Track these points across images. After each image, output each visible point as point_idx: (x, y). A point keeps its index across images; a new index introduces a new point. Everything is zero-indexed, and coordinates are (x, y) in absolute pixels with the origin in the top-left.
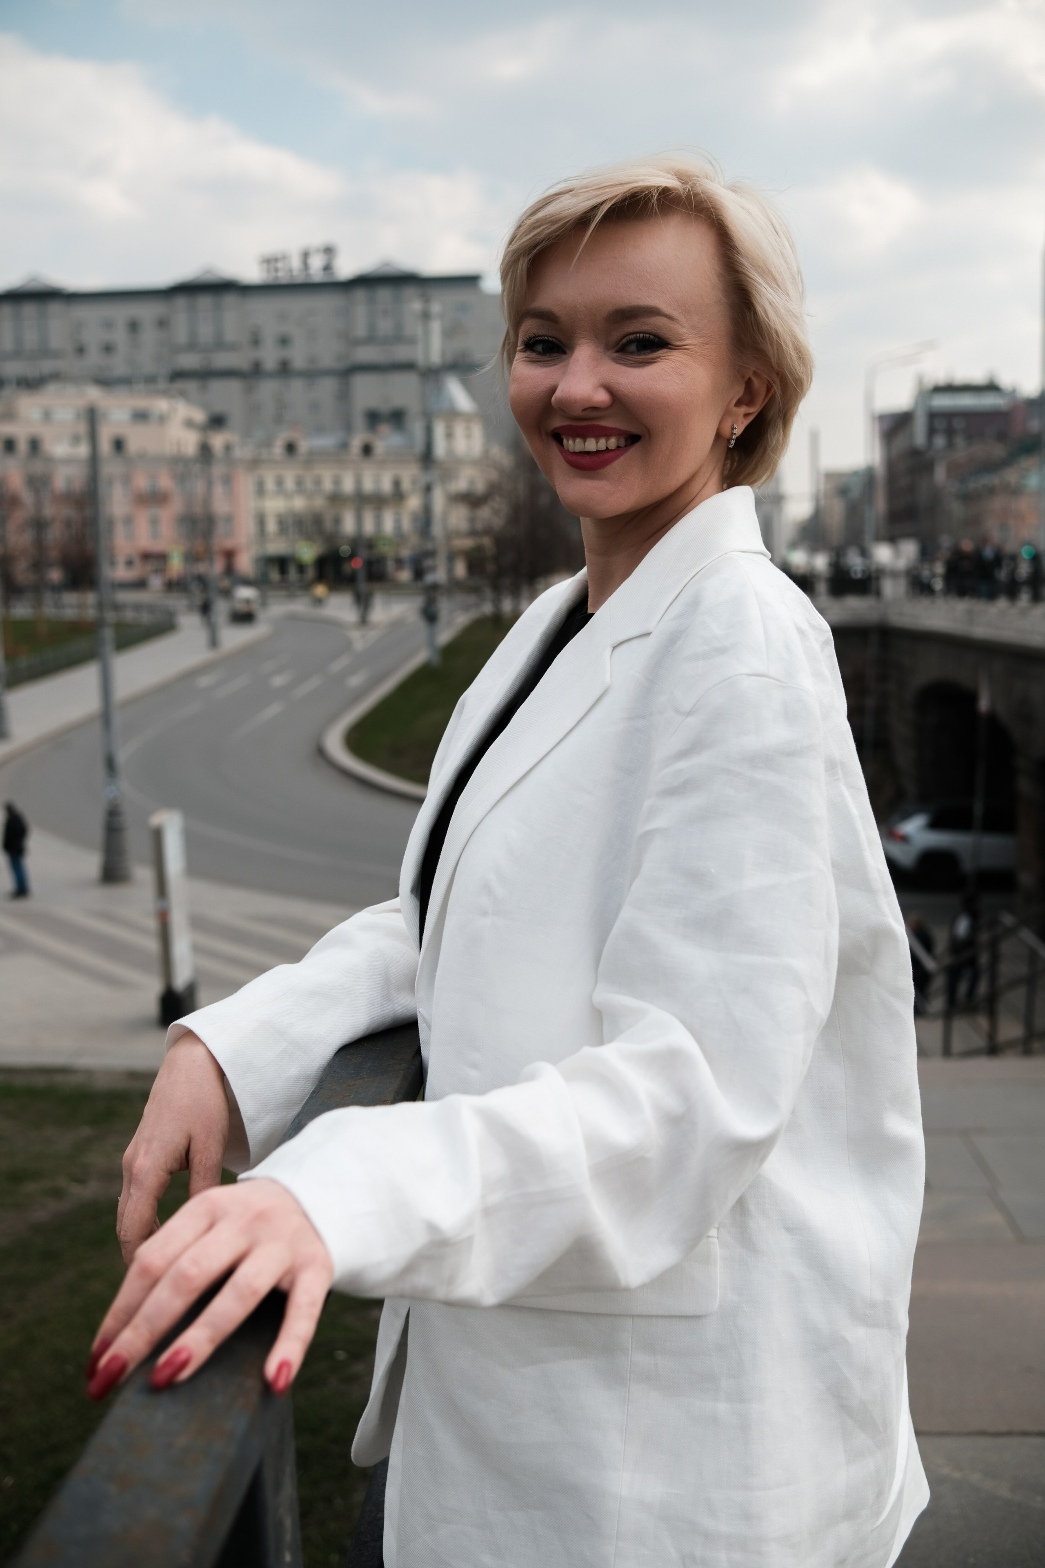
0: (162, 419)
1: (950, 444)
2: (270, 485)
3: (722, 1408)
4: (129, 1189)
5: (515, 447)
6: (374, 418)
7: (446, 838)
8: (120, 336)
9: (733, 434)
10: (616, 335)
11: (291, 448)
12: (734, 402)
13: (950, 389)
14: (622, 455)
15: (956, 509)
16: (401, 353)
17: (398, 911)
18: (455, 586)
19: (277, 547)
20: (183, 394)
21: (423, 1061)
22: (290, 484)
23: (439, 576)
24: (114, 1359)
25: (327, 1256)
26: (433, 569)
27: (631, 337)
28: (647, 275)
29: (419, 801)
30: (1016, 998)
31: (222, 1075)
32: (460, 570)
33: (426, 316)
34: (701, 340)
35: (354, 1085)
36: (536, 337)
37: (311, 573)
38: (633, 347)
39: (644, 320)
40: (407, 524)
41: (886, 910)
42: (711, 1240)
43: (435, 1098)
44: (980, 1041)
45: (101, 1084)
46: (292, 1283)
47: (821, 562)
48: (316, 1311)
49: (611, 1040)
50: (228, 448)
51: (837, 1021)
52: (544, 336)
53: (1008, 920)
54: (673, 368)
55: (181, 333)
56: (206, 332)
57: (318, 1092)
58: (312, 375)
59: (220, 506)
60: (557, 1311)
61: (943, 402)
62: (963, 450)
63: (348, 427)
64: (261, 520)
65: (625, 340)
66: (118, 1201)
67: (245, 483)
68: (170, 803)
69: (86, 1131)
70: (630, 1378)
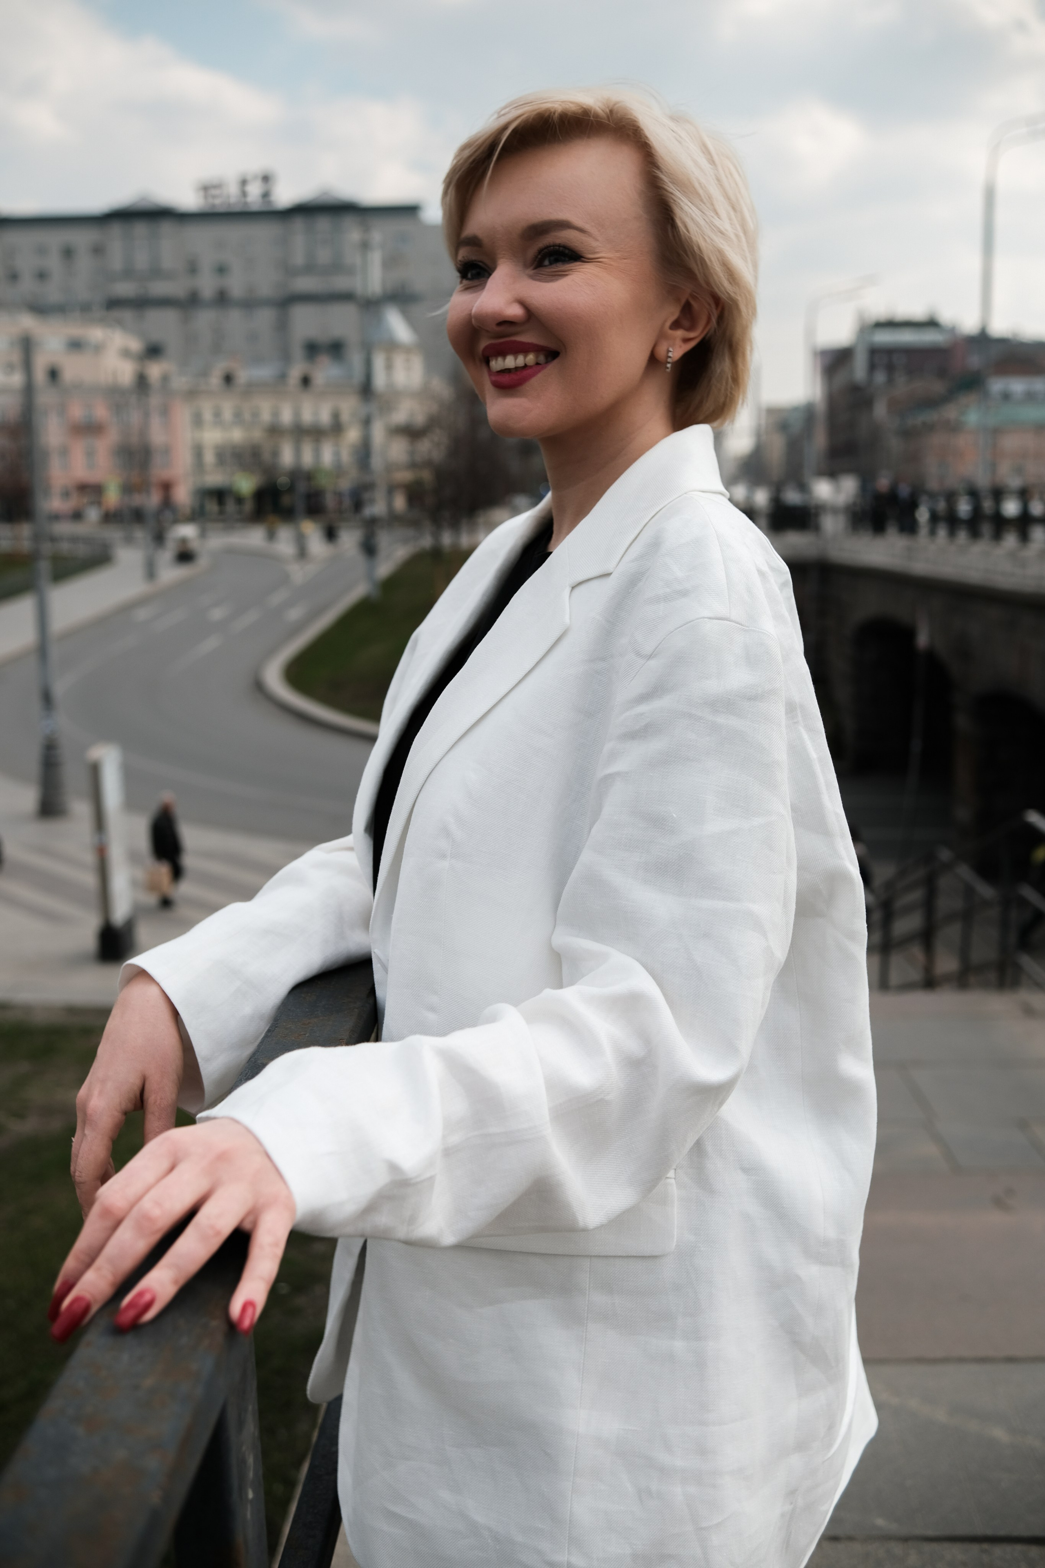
0: (98, 349)
1: (890, 381)
2: (208, 416)
3: (679, 1345)
4: (83, 1130)
5: (455, 379)
6: (312, 349)
7: (402, 778)
8: (54, 263)
9: (668, 357)
10: (532, 252)
11: (228, 379)
12: (668, 324)
13: (890, 324)
14: (540, 371)
15: (894, 444)
16: (341, 283)
17: (351, 849)
18: (393, 520)
19: (215, 479)
20: (120, 323)
21: (378, 1001)
22: (228, 414)
23: (377, 508)
24: (77, 1300)
25: (290, 1196)
26: (372, 501)
27: (546, 251)
28: (561, 189)
29: (372, 739)
30: (951, 933)
31: (175, 1014)
32: (400, 503)
33: (365, 246)
34: (618, 255)
35: (309, 1023)
36: (469, 263)
37: (248, 507)
38: (547, 261)
39: (556, 233)
40: (346, 457)
41: (843, 853)
42: (669, 1180)
43: (392, 1040)
44: (915, 975)
46: (255, 1224)
47: (761, 498)
48: (279, 1251)
49: (572, 983)
50: (165, 379)
51: (793, 963)
52: (475, 261)
53: (945, 855)
54: (583, 279)
55: (116, 260)
56: (141, 260)
57: (273, 1031)
58: (250, 304)
59: (157, 436)
60: (515, 1252)
61: (885, 338)
62: (903, 386)
63: (286, 358)
64: (198, 451)
65: (541, 255)
66: (72, 1141)
67: (182, 414)
68: (107, 736)
69: (24, 1067)
70: (587, 1317)
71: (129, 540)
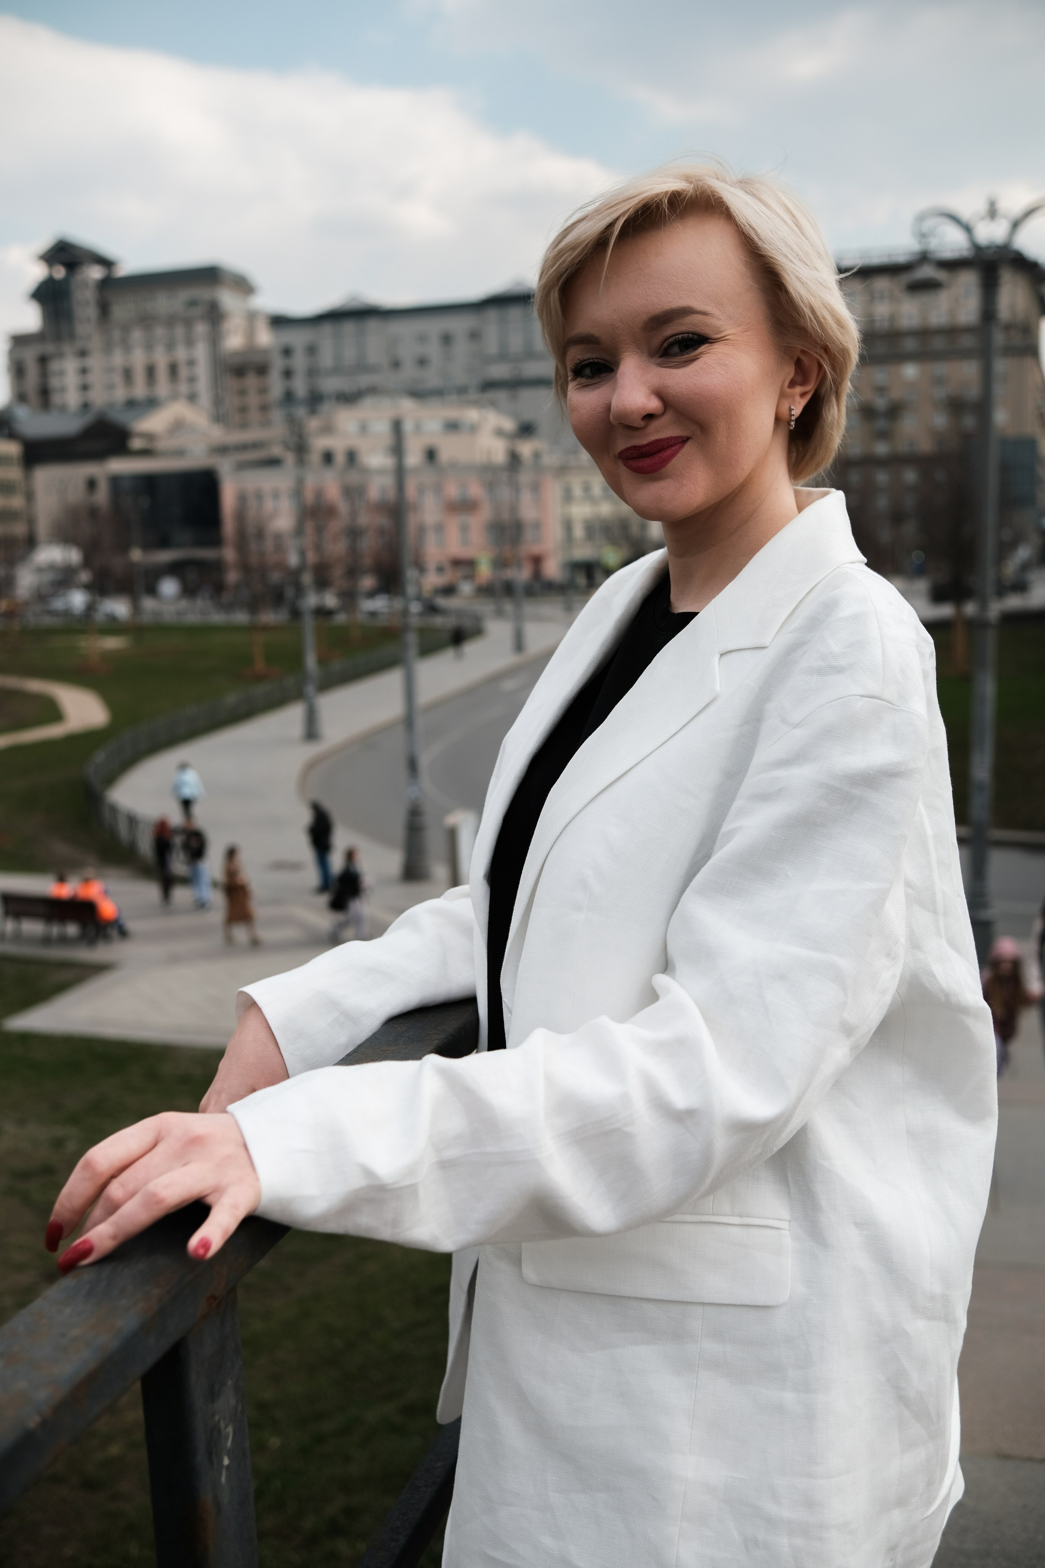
0: (473, 429)
2: (577, 491)
3: (789, 1397)
8: (433, 350)
9: (791, 415)
10: (656, 341)
12: (787, 383)
17: (470, 896)
19: (584, 552)
20: (493, 404)
22: (597, 489)
27: (671, 340)
28: (674, 278)
36: (582, 362)
38: (676, 349)
39: (680, 321)
42: (785, 1232)
46: (217, 1200)
50: (537, 455)
52: (589, 359)
54: (715, 360)
55: (492, 345)
56: (516, 343)
59: (528, 512)
64: (568, 526)
65: (666, 344)
67: (553, 490)
70: (699, 1364)
71: (500, 613)
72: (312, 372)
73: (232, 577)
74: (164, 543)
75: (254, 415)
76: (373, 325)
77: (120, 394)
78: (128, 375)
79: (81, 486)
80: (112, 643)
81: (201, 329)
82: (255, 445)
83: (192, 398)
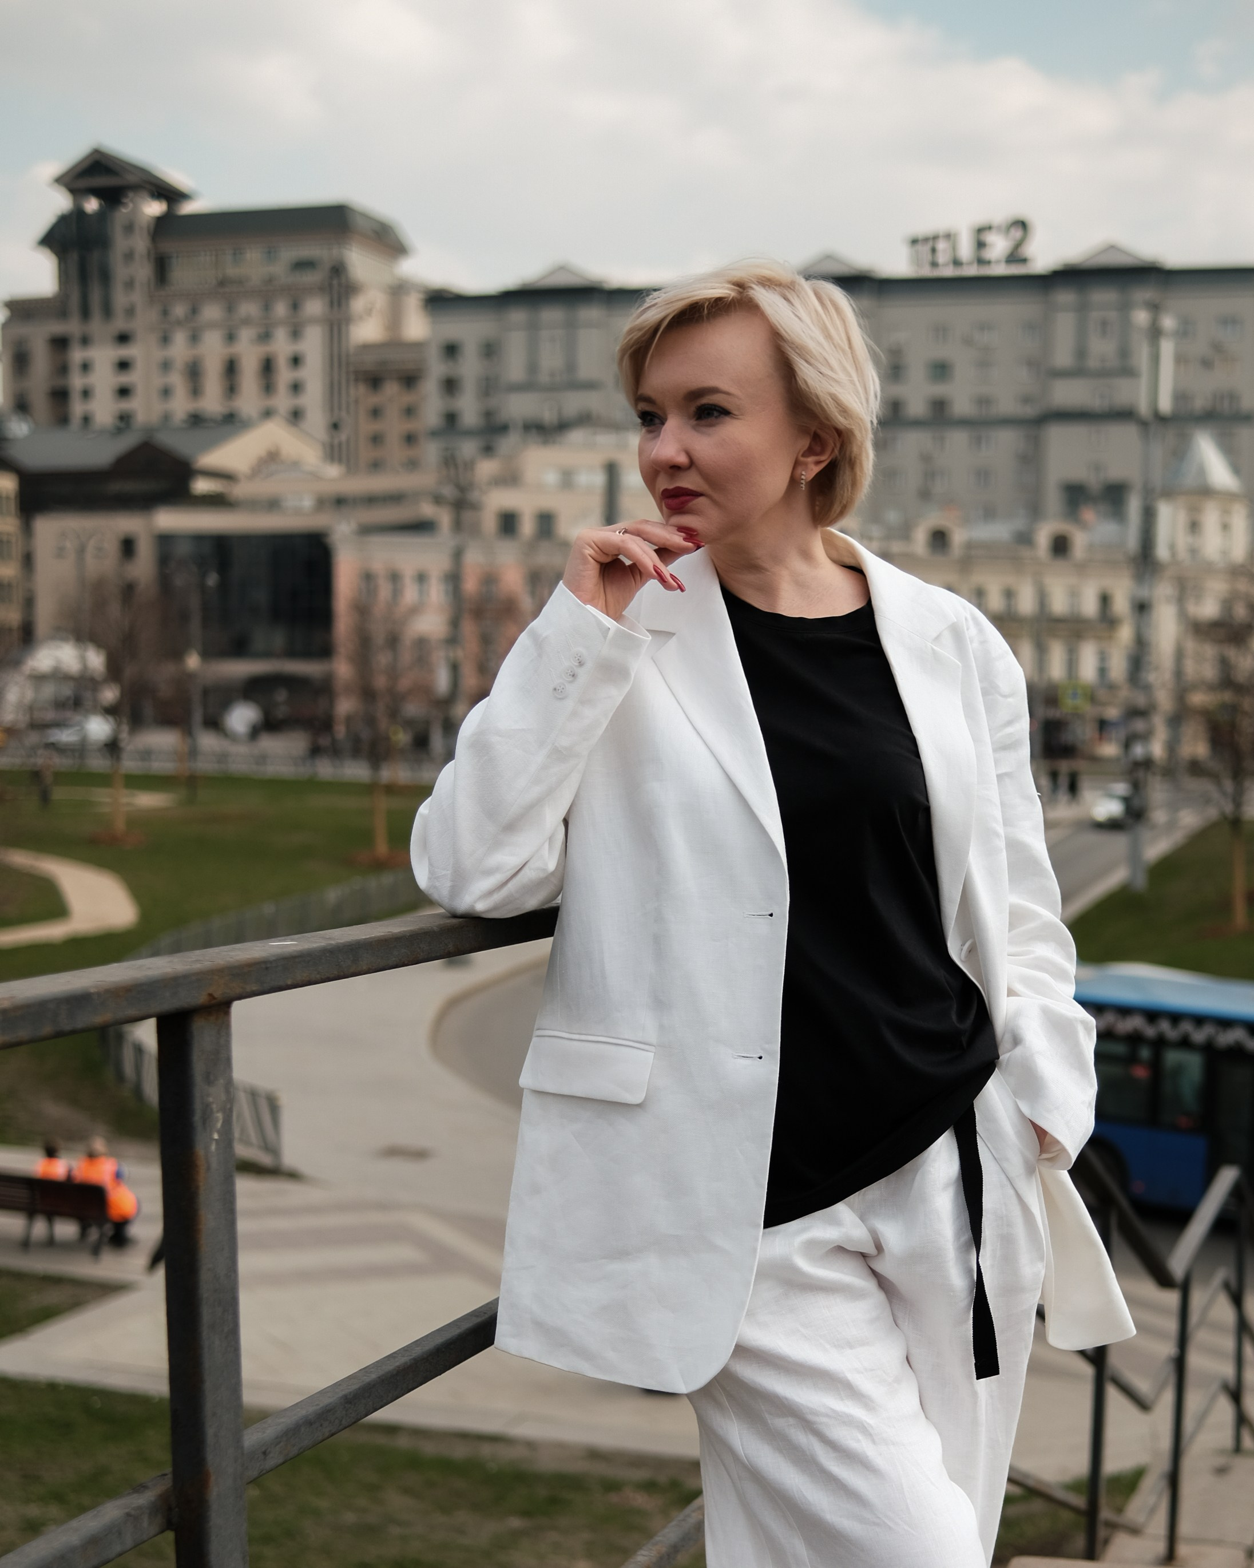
6: (1075, 496)
9: (801, 479)
11: (939, 539)
12: (801, 453)
18: (1181, 767)
23: (1154, 747)
27: (703, 408)
33: (1155, 333)
39: (709, 397)
40: (1115, 666)
45: (546, 1464)
58: (980, 424)
63: (1035, 511)
69: (515, 1523)
72: (489, 386)
73: (345, 706)
74: (239, 648)
75: (395, 451)
76: (590, 313)
77: (180, 406)
78: (194, 373)
79: (112, 548)
80: (147, 800)
81: (314, 307)
82: (395, 498)
83: (296, 416)
